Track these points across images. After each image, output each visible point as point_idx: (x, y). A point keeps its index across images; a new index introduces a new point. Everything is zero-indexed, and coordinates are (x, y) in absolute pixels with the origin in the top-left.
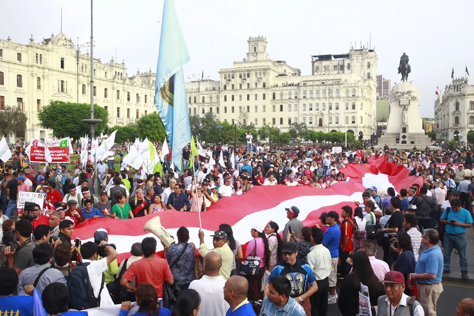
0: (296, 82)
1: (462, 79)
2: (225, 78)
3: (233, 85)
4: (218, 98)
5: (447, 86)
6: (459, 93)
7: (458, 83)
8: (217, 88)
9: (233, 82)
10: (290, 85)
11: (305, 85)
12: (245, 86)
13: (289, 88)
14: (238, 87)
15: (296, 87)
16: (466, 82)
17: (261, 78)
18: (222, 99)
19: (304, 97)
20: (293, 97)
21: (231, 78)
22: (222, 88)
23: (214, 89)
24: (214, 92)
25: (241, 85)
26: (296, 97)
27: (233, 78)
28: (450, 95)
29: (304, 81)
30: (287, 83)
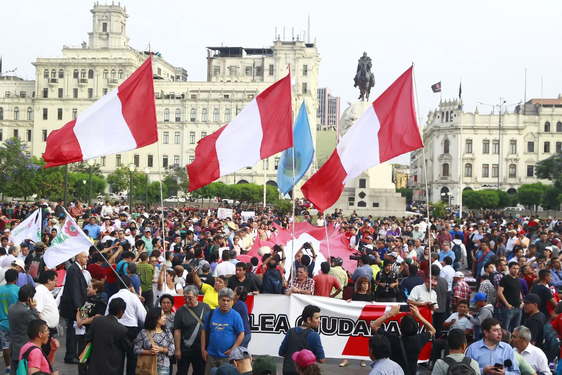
0: (178, 93)
1: (455, 103)
2: (46, 76)
3: (61, 91)
4: (30, 111)
5: (430, 113)
6: (448, 124)
7: (448, 109)
8: (29, 94)
9: (61, 83)
10: (168, 97)
11: (194, 97)
12: (83, 94)
13: (166, 101)
14: (71, 94)
15: (178, 102)
16: (460, 107)
17: (114, 81)
18: (38, 115)
19: (193, 120)
20: (172, 118)
21: (57, 77)
22: (39, 94)
23: (23, 95)
24: (22, 100)
25: (76, 91)
26: (178, 119)
27: (61, 76)
28: (436, 127)
29: (192, 91)
30: (162, 92)
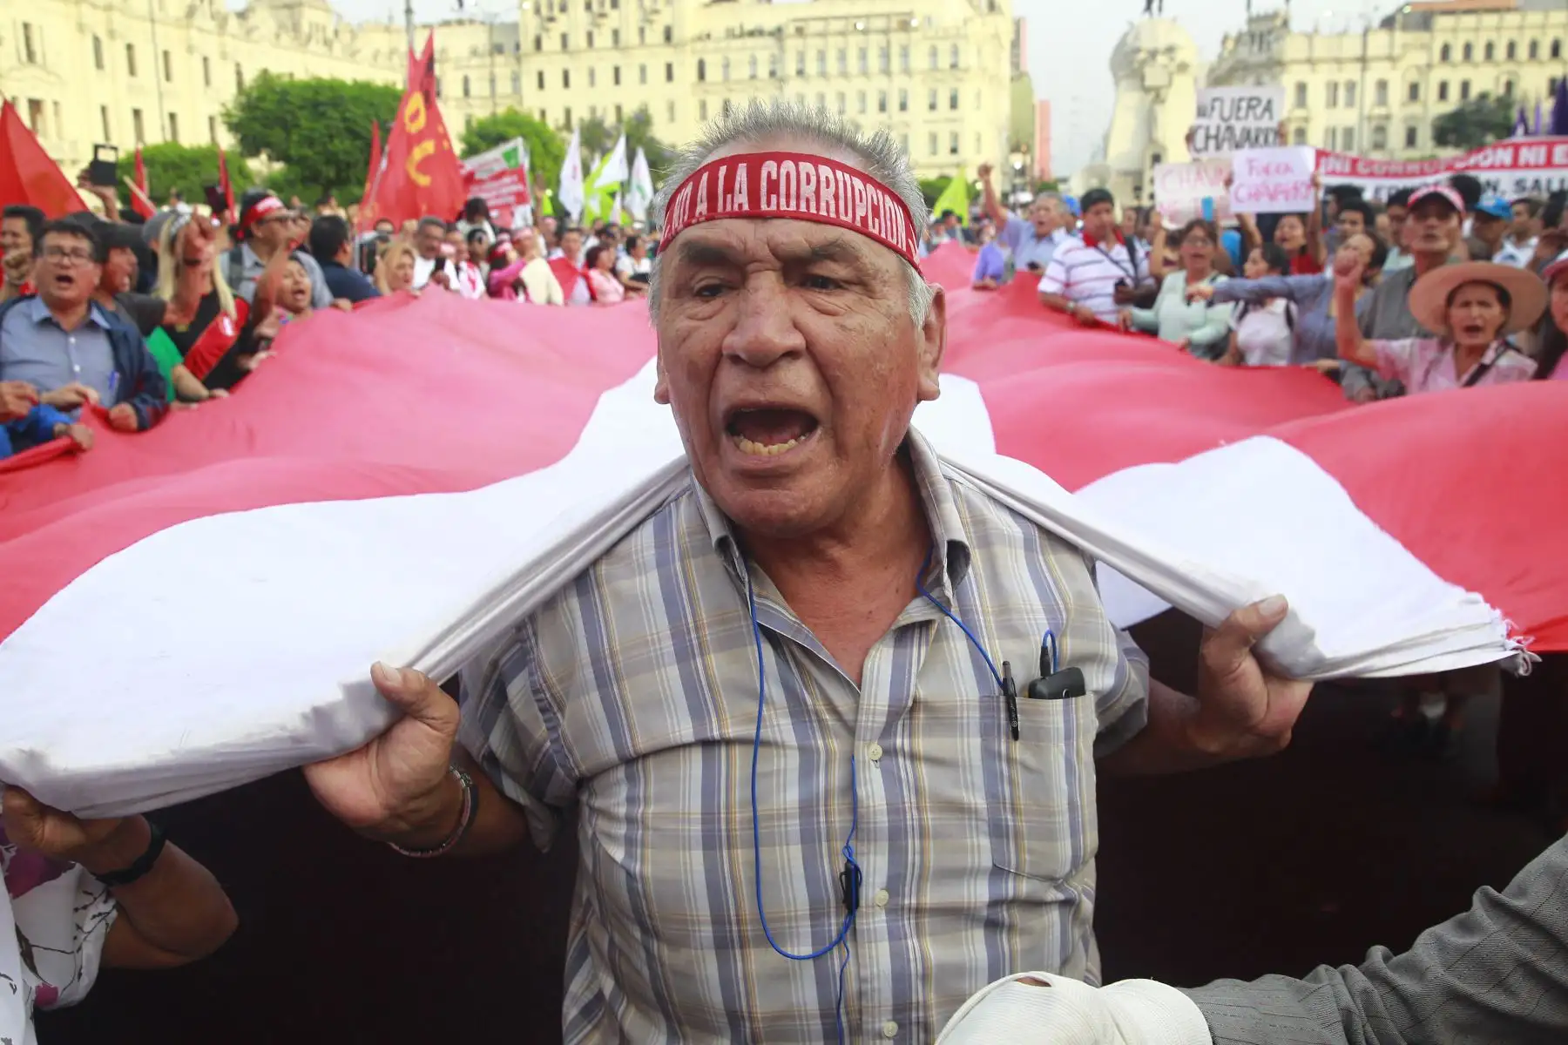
0: (770, 25)
2: (537, 11)
3: (564, 38)
4: (516, 79)
5: (1227, 37)
6: (1264, 56)
7: (1262, 27)
8: (509, 47)
9: (562, 23)
10: (752, 34)
11: (800, 32)
12: (603, 39)
13: (750, 42)
14: (582, 42)
15: (769, 41)
17: (656, 12)
18: (528, 83)
19: (800, 73)
20: (763, 72)
21: (556, 12)
22: (527, 44)
23: (498, 49)
24: (499, 59)
25: (590, 36)
26: (773, 74)
27: (563, 9)
29: (795, 20)
30: (741, 27)
